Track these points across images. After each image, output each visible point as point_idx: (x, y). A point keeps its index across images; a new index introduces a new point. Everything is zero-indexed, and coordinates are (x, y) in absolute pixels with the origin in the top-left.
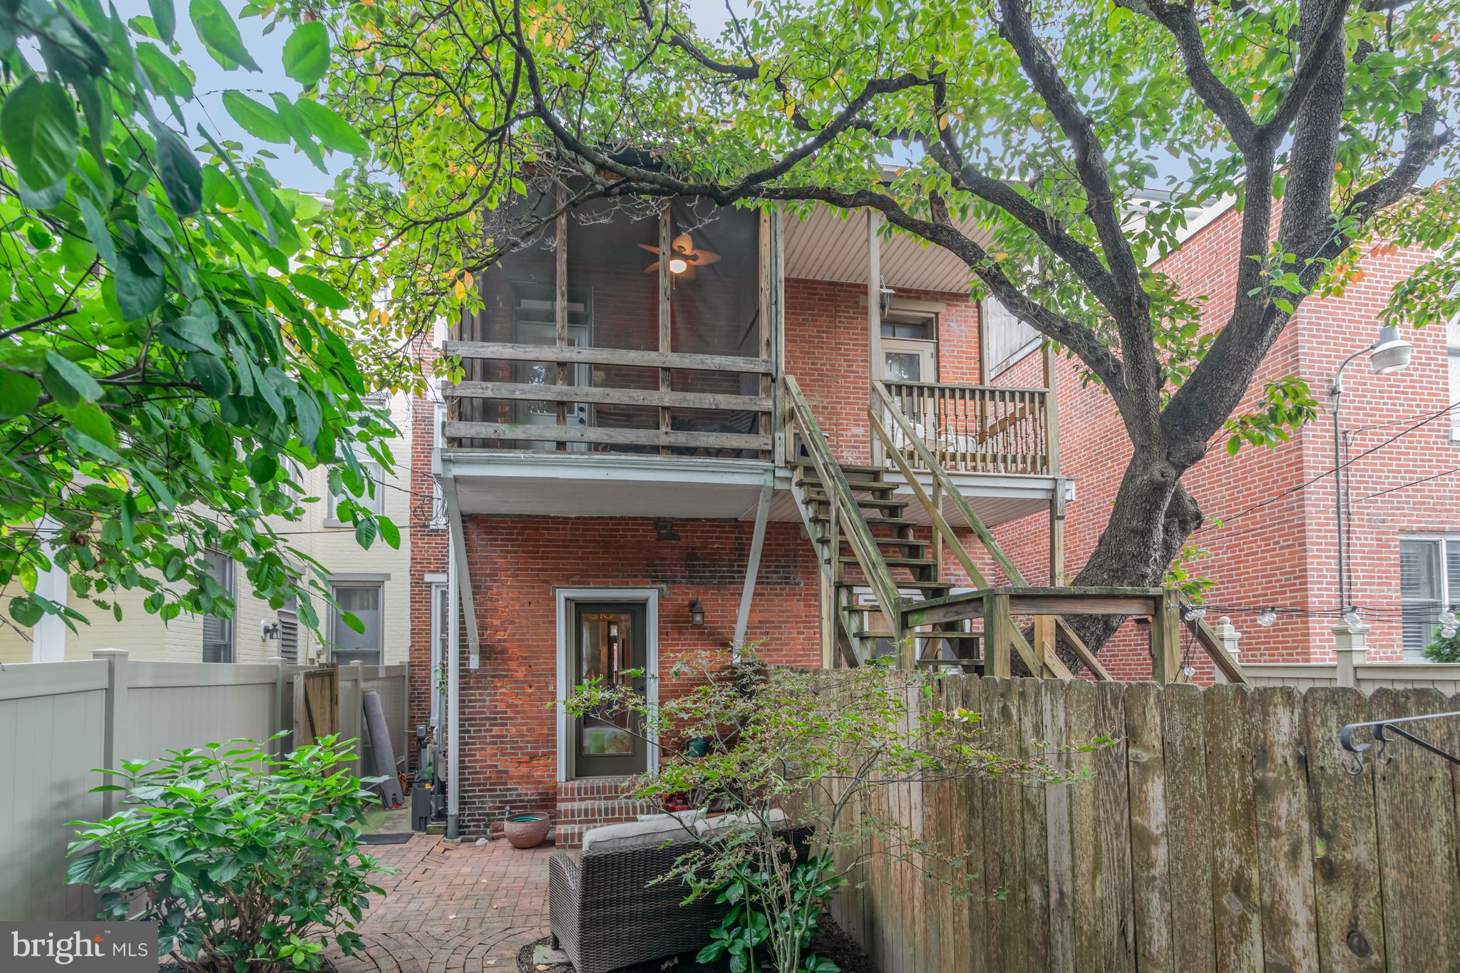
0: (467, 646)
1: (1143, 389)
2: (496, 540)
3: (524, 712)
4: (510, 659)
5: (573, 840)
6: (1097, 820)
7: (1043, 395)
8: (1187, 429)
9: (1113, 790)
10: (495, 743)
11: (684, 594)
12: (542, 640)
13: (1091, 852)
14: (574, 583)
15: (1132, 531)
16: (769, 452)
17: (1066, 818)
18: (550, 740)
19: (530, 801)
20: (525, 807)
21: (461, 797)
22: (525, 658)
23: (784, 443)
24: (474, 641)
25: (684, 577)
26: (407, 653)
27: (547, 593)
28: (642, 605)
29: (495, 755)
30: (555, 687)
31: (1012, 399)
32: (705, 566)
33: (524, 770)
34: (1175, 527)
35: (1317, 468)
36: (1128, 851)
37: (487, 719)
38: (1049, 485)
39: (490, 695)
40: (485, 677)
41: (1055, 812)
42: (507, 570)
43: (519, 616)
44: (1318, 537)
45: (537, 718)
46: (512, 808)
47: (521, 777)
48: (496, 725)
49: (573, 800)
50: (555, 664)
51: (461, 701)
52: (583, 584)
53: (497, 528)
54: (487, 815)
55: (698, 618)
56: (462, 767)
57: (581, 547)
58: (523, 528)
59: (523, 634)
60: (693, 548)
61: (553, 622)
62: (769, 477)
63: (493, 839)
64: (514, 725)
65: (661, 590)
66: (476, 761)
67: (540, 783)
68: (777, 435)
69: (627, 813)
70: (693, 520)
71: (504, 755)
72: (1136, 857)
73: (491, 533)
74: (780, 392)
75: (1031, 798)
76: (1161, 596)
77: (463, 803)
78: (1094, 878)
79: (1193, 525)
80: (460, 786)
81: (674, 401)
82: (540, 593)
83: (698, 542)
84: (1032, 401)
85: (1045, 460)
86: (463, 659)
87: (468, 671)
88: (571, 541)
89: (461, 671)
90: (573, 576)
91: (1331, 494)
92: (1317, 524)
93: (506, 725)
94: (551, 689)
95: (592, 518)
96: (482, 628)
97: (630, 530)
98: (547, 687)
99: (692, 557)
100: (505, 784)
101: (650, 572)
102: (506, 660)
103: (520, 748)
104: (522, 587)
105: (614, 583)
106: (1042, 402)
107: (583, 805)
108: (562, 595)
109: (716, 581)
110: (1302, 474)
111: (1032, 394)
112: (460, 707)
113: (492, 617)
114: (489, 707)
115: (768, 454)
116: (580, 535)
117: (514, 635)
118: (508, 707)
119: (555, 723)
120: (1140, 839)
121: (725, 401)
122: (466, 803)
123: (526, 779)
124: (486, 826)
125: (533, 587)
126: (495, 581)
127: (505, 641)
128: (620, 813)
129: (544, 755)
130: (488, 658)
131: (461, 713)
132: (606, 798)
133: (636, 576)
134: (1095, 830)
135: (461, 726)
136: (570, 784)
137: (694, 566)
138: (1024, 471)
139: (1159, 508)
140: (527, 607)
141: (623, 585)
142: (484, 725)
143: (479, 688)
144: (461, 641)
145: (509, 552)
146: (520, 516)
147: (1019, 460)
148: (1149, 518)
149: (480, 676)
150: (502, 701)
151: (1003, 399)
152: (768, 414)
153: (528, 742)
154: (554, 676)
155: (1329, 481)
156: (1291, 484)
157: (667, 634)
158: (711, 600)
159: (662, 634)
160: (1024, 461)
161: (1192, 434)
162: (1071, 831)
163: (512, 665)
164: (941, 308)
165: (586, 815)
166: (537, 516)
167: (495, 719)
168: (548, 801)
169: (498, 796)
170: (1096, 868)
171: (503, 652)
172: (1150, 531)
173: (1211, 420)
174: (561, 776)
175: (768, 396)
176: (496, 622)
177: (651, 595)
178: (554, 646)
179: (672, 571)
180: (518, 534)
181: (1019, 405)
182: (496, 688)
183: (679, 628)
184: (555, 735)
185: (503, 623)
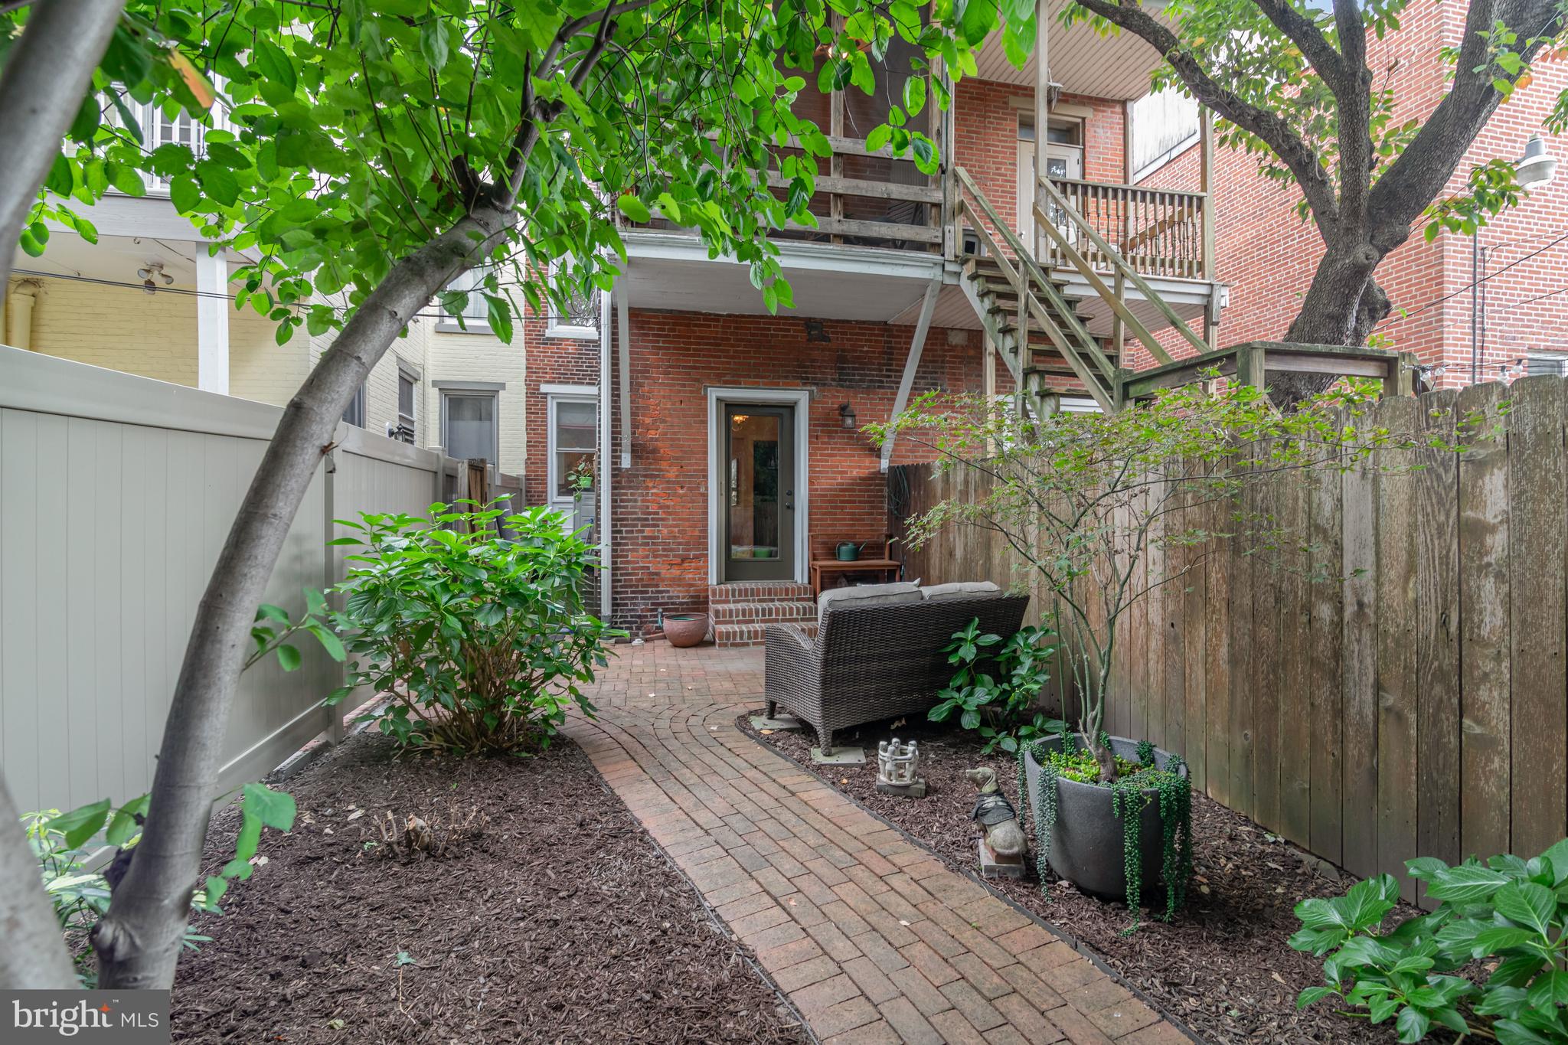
0: (620, 445)
1: (1357, 169)
2: (647, 335)
3: (675, 513)
4: (662, 459)
5: (734, 638)
6: (1413, 527)
7: (1200, 199)
8: (1391, 212)
9: (1437, 493)
10: (647, 544)
11: (835, 398)
12: (694, 440)
13: (1404, 556)
14: (726, 382)
15: (1328, 316)
16: (939, 245)
17: (1371, 531)
18: (702, 542)
19: (681, 604)
20: (676, 610)
21: (614, 599)
22: (676, 458)
23: (954, 237)
24: (626, 441)
25: (833, 380)
26: (523, 466)
27: (698, 391)
28: (791, 408)
29: (647, 556)
30: (707, 489)
31: (1172, 203)
32: (854, 369)
33: (675, 572)
34: (1365, 316)
35: (1455, 283)
36: (1455, 546)
37: (639, 519)
38: (1204, 290)
39: (642, 495)
40: (637, 476)
41: (1356, 526)
42: (658, 367)
43: (670, 415)
44: (1455, 352)
45: (688, 520)
46: (665, 610)
47: (673, 579)
48: (648, 526)
49: (727, 602)
50: (706, 465)
51: (614, 501)
52: (735, 383)
53: (648, 323)
54: (639, 617)
55: (849, 421)
56: (615, 569)
57: (733, 346)
58: (675, 324)
59: (675, 433)
60: (843, 350)
61: (705, 422)
62: (938, 271)
63: (646, 640)
64: (666, 526)
65: (811, 393)
66: (628, 562)
67: (692, 585)
68: (947, 228)
69: (784, 614)
70: (844, 321)
71: (656, 556)
72: (1465, 550)
73: (642, 328)
74: (950, 183)
75: (1321, 522)
76: (1396, 359)
77: (615, 605)
78: (1407, 580)
79: (1382, 314)
80: (613, 587)
81: (848, 188)
82: (691, 392)
83: (848, 345)
84: (1190, 205)
85: (1201, 266)
86: (615, 458)
87: (620, 469)
88: (722, 339)
89: (613, 469)
90: (724, 375)
91: (1468, 309)
92: (1455, 339)
93: (657, 526)
94: (702, 490)
95: (743, 316)
96: (635, 425)
97: (781, 330)
98: (698, 488)
99: (842, 359)
100: (657, 586)
101: (800, 373)
102: (657, 460)
103: (671, 550)
104: (673, 385)
105: (765, 384)
106: (1200, 208)
107: (740, 606)
108: (714, 394)
109: (865, 385)
110: (1442, 289)
111: (1191, 198)
112: (613, 507)
113: (644, 415)
114: (640, 507)
115: (937, 247)
116: (732, 333)
117: (666, 434)
118: (660, 507)
119: (706, 526)
120: (1473, 532)
121: (897, 190)
122: (618, 605)
123: (677, 581)
124: (638, 628)
125: (684, 386)
126: (647, 378)
127: (657, 440)
128: (777, 614)
129: (696, 557)
130: (640, 457)
131: (613, 513)
132: (760, 601)
133: (786, 377)
134: (1410, 536)
135: (614, 526)
136: (723, 587)
137: (843, 368)
138: (1181, 275)
139: (1356, 292)
140: (678, 406)
141: (773, 386)
142: (636, 526)
143: (630, 488)
144: (613, 438)
145: (660, 348)
146: (671, 311)
147: (1177, 265)
148: (1346, 304)
149: (631, 475)
150: (653, 501)
151: (1163, 202)
152: (937, 205)
153: (680, 544)
154: (706, 477)
155: (1466, 297)
156: (1430, 298)
157: (817, 437)
158: (860, 404)
159: (813, 437)
160: (1181, 266)
161: (1397, 218)
162: (1377, 543)
163: (664, 465)
164: (1088, 113)
165: (744, 615)
166: (688, 312)
167: (647, 519)
168: (699, 604)
169: (650, 598)
170: (1411, 569)
171: (655, 451)
172: (1345, 317)
173: (1417, 203)
174: (713, 579)
175: (938, 187)
176: (648, 421)
177: (802, 398)
178: (706, 447)
179: (823, 373)
180: (670, 330)
181: (1178, 209)
182: (647, 488)
183: (830, 432)
184: (706, 537)
185: (654, 422)
